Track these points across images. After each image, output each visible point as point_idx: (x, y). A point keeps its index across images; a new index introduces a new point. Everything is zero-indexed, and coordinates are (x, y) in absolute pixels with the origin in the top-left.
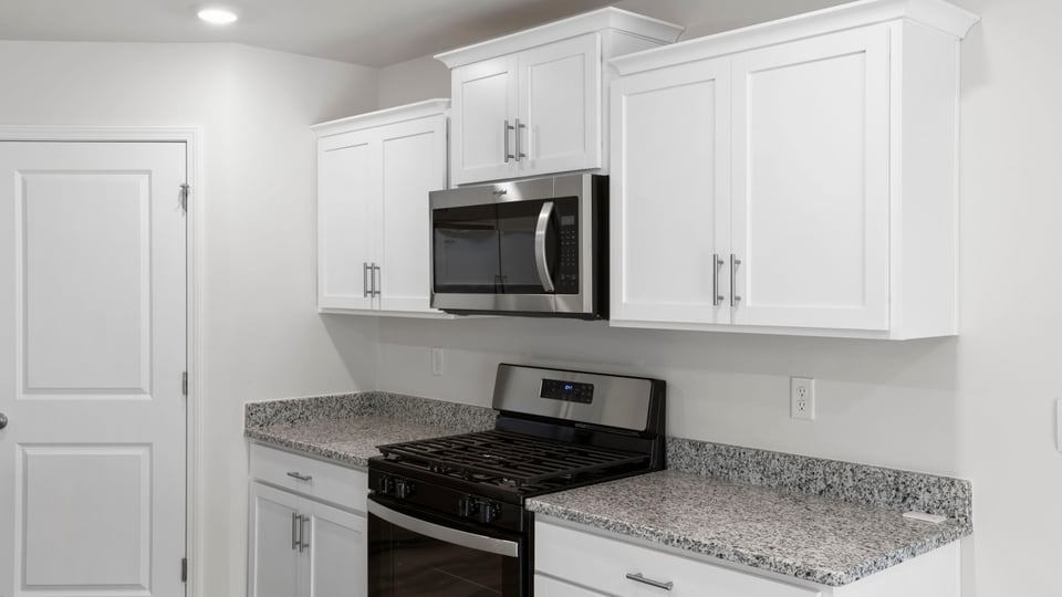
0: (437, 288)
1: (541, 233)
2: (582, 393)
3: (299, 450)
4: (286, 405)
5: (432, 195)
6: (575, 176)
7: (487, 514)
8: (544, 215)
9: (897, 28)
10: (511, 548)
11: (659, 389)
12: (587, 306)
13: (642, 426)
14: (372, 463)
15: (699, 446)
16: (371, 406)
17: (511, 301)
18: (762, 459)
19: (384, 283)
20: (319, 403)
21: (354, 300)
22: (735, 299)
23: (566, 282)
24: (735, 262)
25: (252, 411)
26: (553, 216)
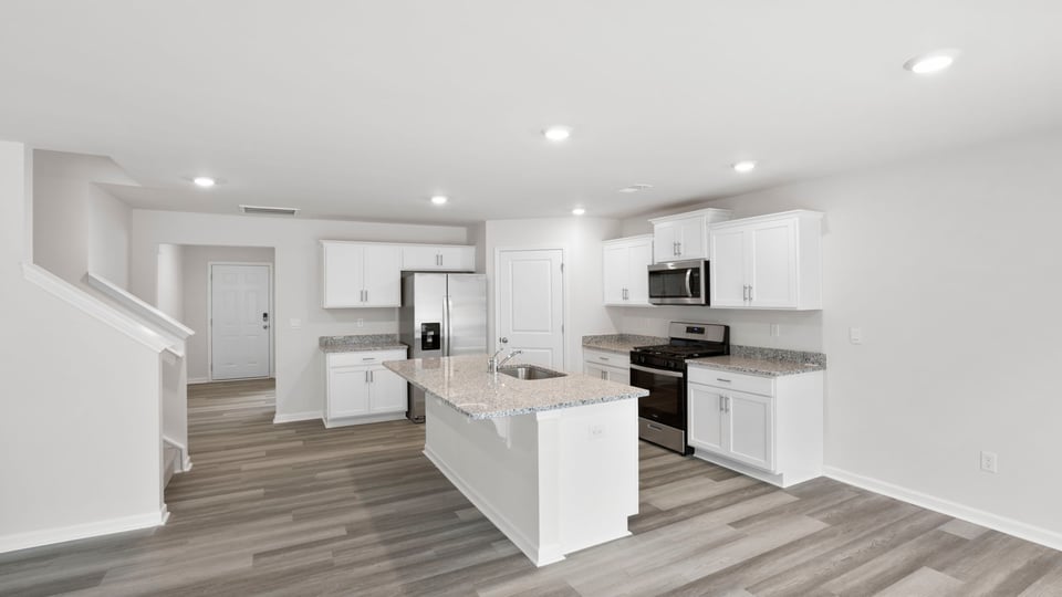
0: (651, 297)
1: (687, 279)
2: (701, 331)
3: (603, 350)
4: (596, 337)
5: (649, 266)
6: (698, 261)
7: (672, 365)
8: (689, 273)
9: (797, 219)
10: (680, 375)
11: (727, 329)
12: (703, 301)
13: (721, 340)
14: (632, 353)
15: (740, 347)
16: (622, 339)
17: (668, 300)
18: (762, 350)
19: (630, 295)
20: (605, 337)
21: (619, 301)
22: (751, 299)
23: (696, 294)
24: (750, 288)
25: (584, 338)
26: (691, 274)
